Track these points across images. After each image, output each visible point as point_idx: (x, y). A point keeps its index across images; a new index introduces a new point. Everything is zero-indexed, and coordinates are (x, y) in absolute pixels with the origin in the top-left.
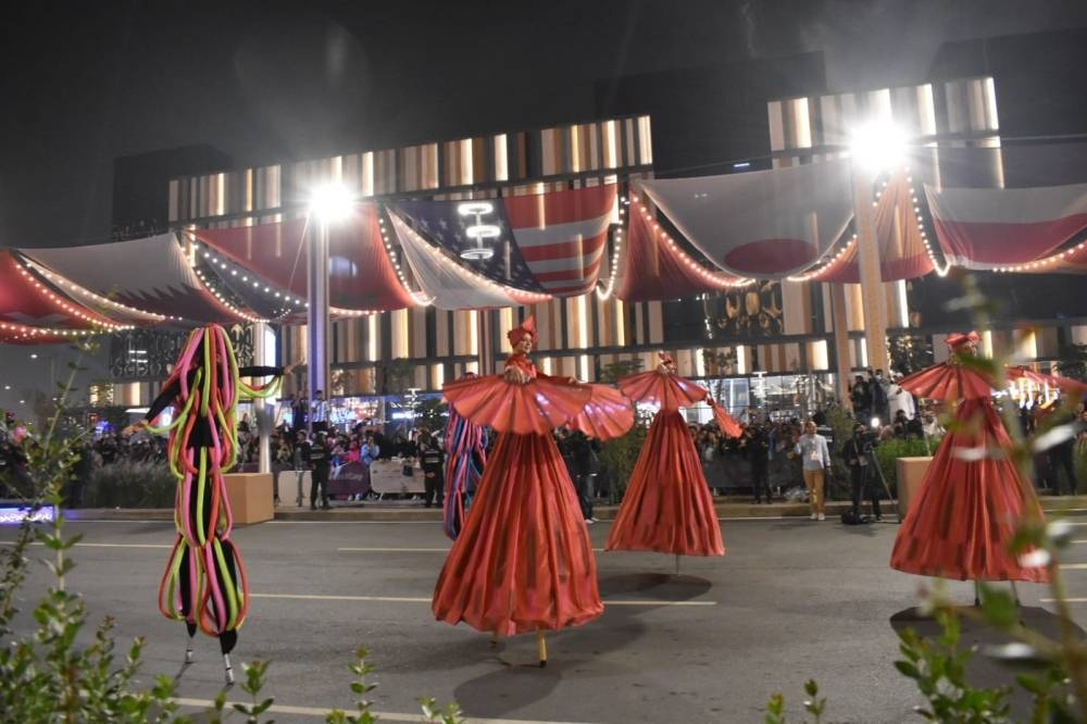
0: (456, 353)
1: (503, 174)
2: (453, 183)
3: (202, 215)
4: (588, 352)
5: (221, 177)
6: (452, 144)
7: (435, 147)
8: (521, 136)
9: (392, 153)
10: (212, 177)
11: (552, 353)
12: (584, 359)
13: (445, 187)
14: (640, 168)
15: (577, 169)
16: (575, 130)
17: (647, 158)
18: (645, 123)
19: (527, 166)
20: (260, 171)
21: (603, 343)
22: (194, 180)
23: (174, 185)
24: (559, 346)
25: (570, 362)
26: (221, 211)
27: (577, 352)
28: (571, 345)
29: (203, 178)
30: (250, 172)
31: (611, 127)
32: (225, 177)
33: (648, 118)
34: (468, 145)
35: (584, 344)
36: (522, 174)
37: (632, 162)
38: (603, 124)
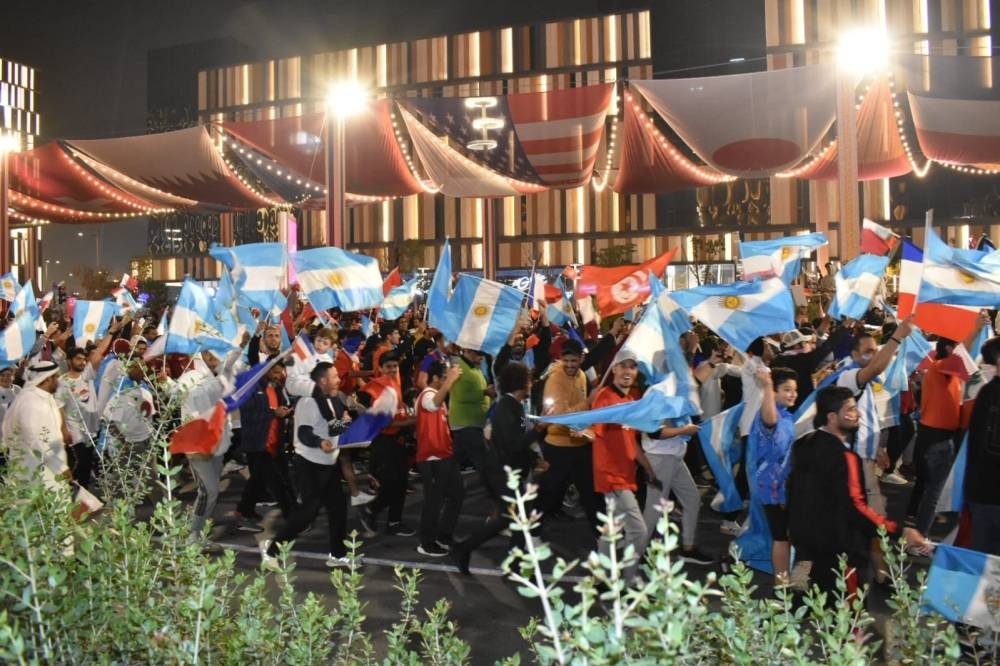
0: (462, 236)
1: (508, 67)
2: (461, 75)
3: (229, 104)
4: (585, 236)
5: (246, 68)
6: (461, 37)
7: (445, 40)
8: (526, 30)
9: (404, 45)
10: (237, 69)
11: (551, 237)
12: (581, 243)
13: (454, 80)
14: (638, 61)
15: (578, 62)
16: (578, 23)
17: (646, 52)
18: (645, 17)
19: (531, 60)
20: (281, 62)
21: (599, 228)
22: (221, 71)
23: (202, 76)
24: (558, 230)
25: (567, 245)
26: (246, 101)
27: (575, 237)
28: (569, 230)
29: (229, 70)
30: (272, 64)
31: (612, 21)
32: (249, 69)
33: (648, 13)
34: (475, 38)
35: (581, 229)
36: (527, 66)
37: (631, 56)
38: (605, 18)
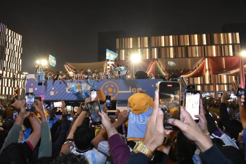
0: (195, 83)
1: (205, 43)
2: (193, 44)
4: (226, 84)
5: (131, 39)
6: (192, 35)
7: (188, 36)
8: (209, 35)
9: (177, 36)
10: (128, 39)
11: (218, 84)
12: (226, 86)
13: (191, 45)
14: (236, 44)
15: (222, 43)
16: (222, 34)
17: (238, 42)
18: (238, 34)
19: (211, 42)
20: (142, 38)
21: (230, 82)
22: (123, 39)
23: (118, 40)
24: (219, 82)
25: (222, 86)
27: (224, 84)
28: (222, 82)
29: (126, 39)
30: (139, 38)
34: (196, 36)
35: (225, 82)
36: (210, 43)
37: (235, 42)
38: (228, 34)
